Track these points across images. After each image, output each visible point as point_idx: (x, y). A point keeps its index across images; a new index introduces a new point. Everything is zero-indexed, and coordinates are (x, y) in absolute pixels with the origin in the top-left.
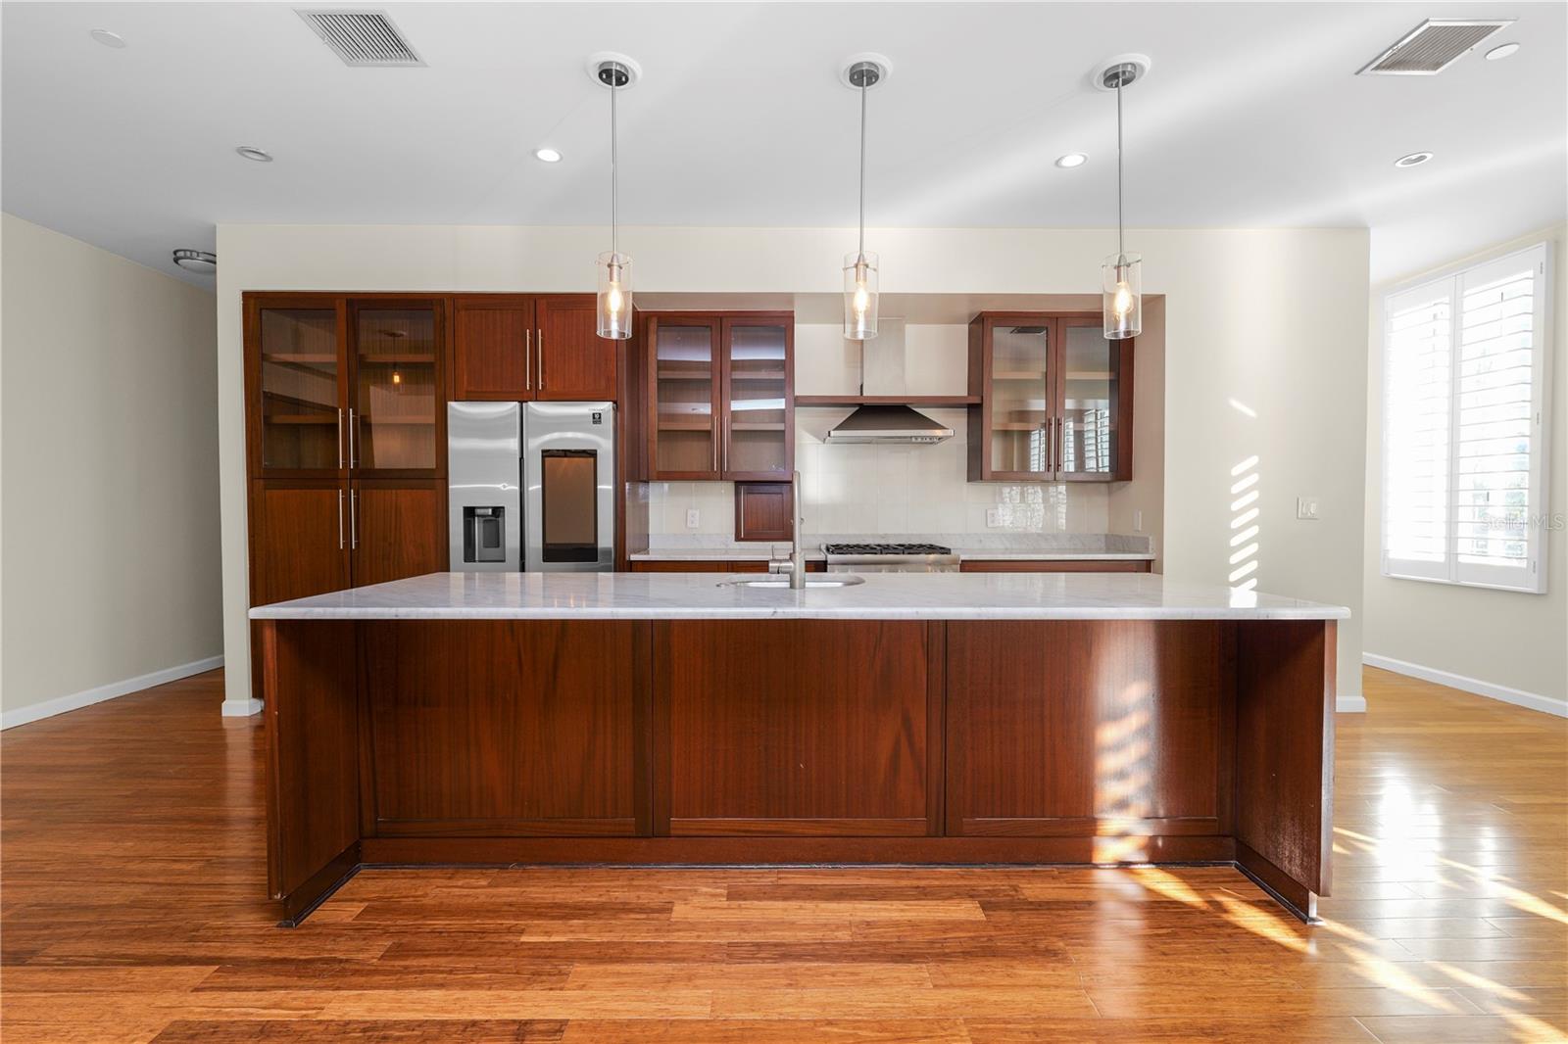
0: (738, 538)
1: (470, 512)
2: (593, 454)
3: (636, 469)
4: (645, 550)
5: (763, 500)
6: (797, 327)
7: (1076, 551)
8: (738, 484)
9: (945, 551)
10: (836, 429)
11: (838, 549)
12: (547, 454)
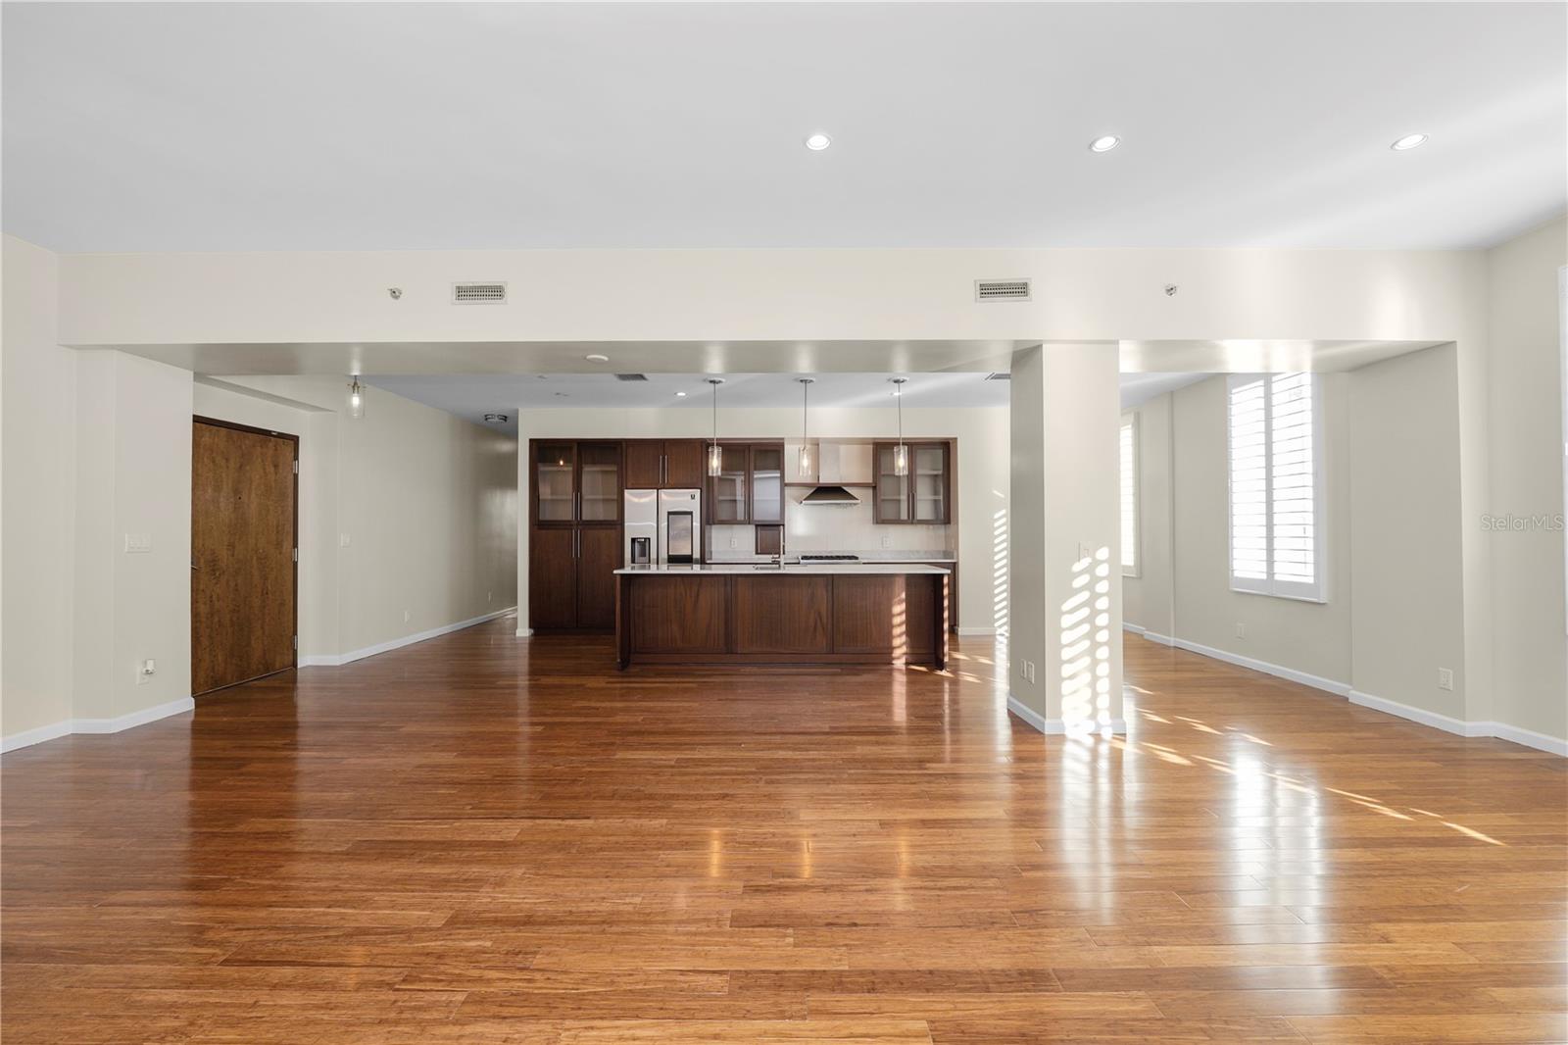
0: (757, 553)
1: (633, 540)
2: (691, 513)
3: (709, 519)
4: (711, 559)
5: (768, 533)
6: (786, 447)
7: (928, 558)
8: (757, 526)
9: (856, 558)
10: (805, 500)
11: (804, 558)
12: (669, 513)
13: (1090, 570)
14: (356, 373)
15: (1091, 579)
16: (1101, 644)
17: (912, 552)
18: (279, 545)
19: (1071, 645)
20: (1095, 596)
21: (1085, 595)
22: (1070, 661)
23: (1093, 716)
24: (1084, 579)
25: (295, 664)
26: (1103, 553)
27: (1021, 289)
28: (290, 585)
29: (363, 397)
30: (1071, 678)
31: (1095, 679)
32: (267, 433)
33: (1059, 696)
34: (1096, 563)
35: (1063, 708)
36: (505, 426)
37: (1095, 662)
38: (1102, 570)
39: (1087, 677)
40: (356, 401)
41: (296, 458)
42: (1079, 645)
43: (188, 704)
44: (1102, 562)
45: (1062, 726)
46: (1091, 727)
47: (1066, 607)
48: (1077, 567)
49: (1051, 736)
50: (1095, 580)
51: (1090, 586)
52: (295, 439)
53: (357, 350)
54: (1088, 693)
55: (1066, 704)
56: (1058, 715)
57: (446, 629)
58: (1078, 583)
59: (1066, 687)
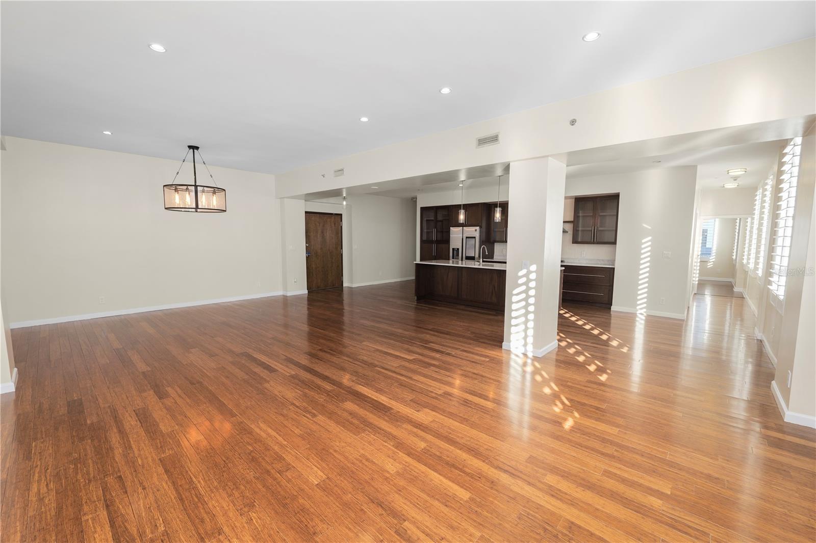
1: (453, 249)
2: (475, 238)
12: (467, 238)
13: (526, 275)
14: (344, 195)
15: (527, 280)
16: (530, 312)
17: (599, 260)
18: (336, 248)
19: (516, 310)
20: (529, 289)
21: (524, 288)
22: (516, 318)
23: (525, 345)
24: (523, 280)
25: (342, 285)
26: (533, 268)
27: (494, 139)
28: (341, 261)
29: (346, 202)
30: (516, 326)
31: (526, 329)
32: (332, 214)
33: (510, 334)
34: (529, 272)
35: (511, 339)
36: (414, 201)
37: (527, 321)
38: (533, 276)
39: (523, 327)
40: (345, 203)
41: (341, 221)
42: (520, 311)
43: (306, 292)
44: (533, 272)
45: (509, 346)
46: (523, 350)
47: (515, 292)
48: (521, 273)
49: (504, 349)
50: (529, 280)
51: (526, 283)
52: (341, 215)
53: (344, 190)
54: (523, 334)
55: (513, 337)
56: (509, 341)
57: (399, 280)
58: (521, 281)
59: (513, 329)
